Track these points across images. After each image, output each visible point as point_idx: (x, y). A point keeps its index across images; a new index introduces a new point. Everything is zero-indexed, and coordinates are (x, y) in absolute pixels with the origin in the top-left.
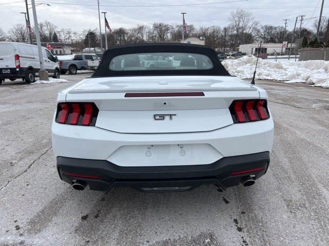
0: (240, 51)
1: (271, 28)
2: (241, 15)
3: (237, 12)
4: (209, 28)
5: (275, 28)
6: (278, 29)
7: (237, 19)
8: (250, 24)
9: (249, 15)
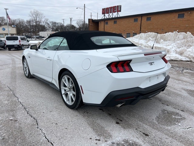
0: (40, 35)
1: (55, 23)
2: (37, 14)
3: (34, 11)
4: (16, 20)
5: (58, 23)
6: (59, 24)
7: (34, 16)
8: (43, 20)
9: (42, 14)
